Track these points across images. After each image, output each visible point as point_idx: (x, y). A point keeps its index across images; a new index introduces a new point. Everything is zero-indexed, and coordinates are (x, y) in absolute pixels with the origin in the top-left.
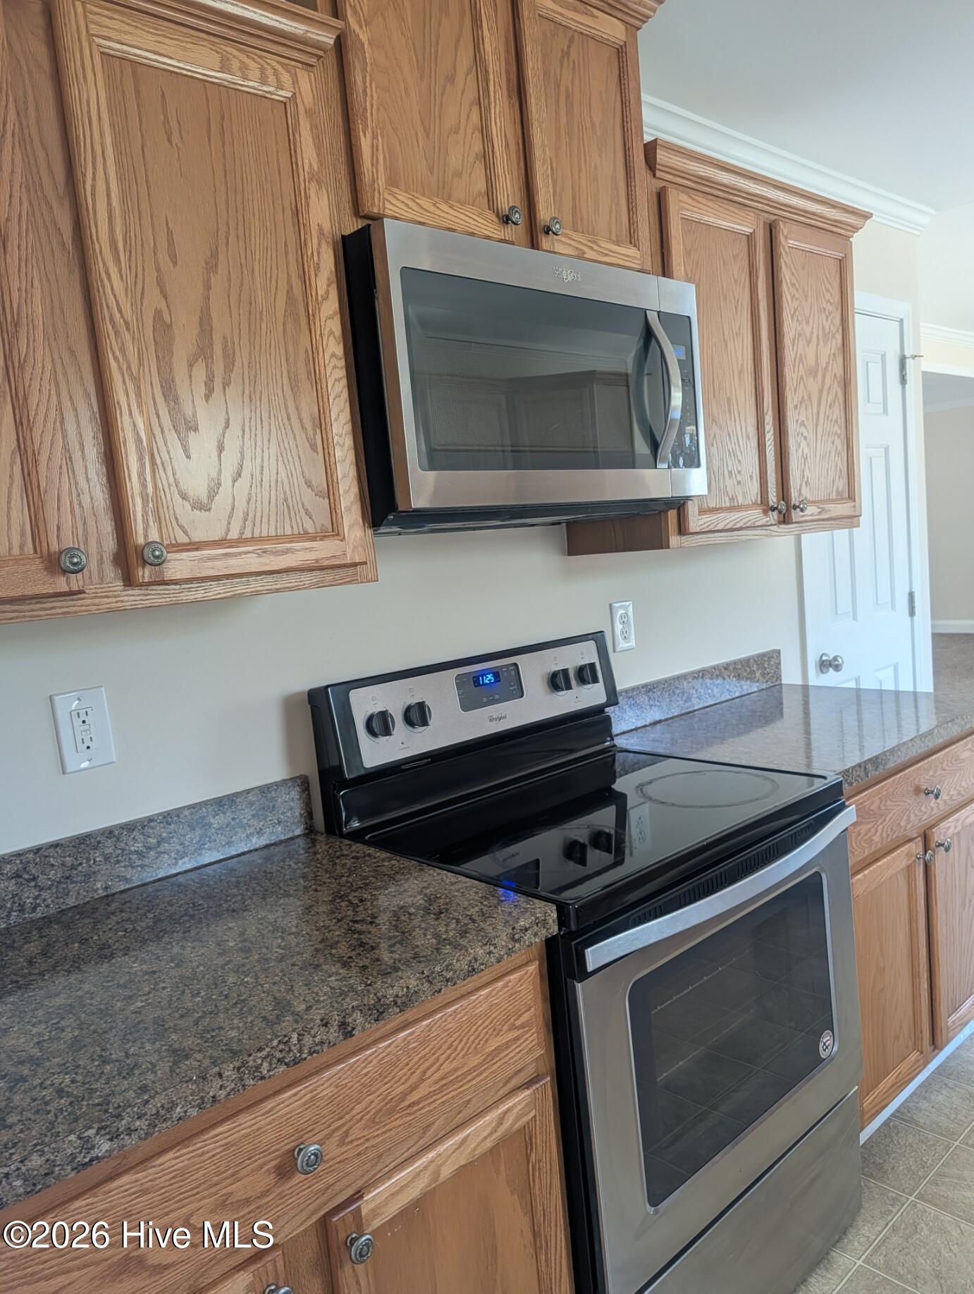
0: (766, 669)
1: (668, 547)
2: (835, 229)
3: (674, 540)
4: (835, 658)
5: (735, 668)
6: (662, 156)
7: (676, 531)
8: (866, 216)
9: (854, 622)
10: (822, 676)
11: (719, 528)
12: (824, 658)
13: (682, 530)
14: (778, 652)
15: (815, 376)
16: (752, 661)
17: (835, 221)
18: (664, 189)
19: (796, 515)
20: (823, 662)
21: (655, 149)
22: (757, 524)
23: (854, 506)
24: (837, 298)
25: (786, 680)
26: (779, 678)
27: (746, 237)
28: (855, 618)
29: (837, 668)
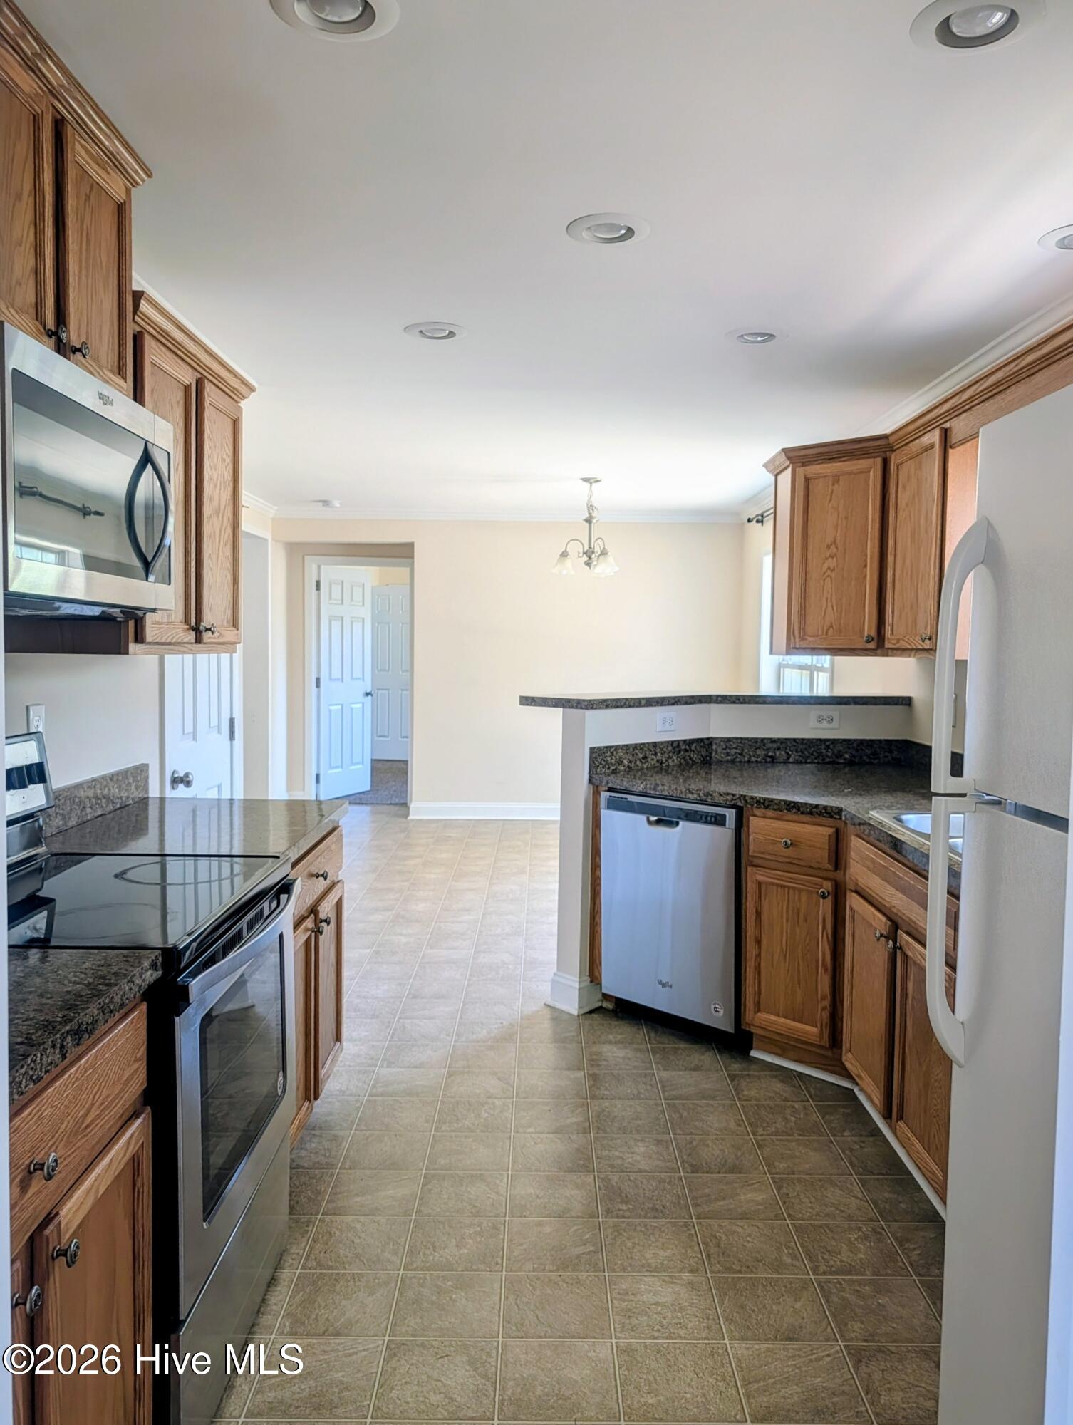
0: (138, 781)
1: (127, 653)
2: (231, 394)
3: (132, 647)
4: (187, 775)
5: (117, 780)
6: (144, 306)
7: (133, 639)
8: (252, 389)
9: (194, 742)
10: (174, 791)
11: (163, 641)
12: (176, 776)
13: (139, 638)
14: (147, 765)
15: (218, 517)
16: (129, 773)
17: (234, 388)
18: (140, 332)
19: (207, 636)
20: (175, 778)
21: (140, 298)
22: (184, 641)
23: (237, 635)
24: (230, 453)
25: (151, 795)
26: (147, 792)
27: (183, 388)
28: (195, 738)
29: (188, 784)
